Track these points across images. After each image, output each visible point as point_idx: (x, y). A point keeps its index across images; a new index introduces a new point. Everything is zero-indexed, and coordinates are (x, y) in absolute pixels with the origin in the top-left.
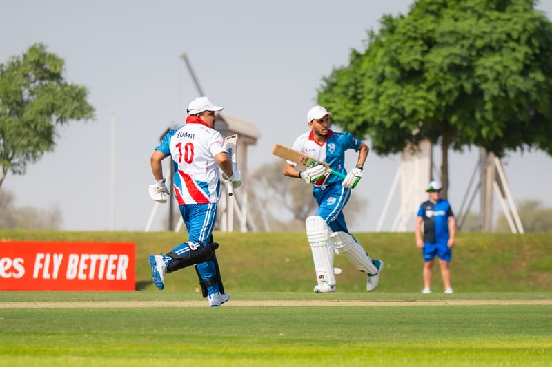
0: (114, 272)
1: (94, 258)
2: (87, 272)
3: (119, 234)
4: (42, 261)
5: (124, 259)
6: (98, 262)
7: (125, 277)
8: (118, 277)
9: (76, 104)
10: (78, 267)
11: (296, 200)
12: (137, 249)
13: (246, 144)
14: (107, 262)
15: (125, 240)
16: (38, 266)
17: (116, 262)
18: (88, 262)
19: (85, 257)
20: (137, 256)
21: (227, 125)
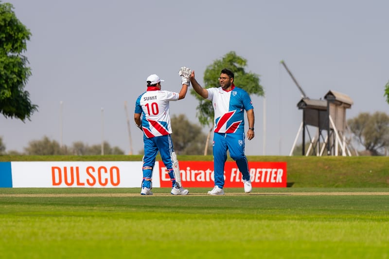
0: (275, 178)
1: (264, 170)
2: (260, 178)
3: (278, 158)
4: (235, 172)
5: (281, 171)
6: (266, 173)
7: (281, 181)
8: (277, 181)
9: (254, 85)
10: (255, 175)
11: (366, 139)
12: (288, 166)
13: (345, 108)
14: (271, 172)
15: (280, 161)
16: (233, 175)
17: (276, 173)
18: (261, 173)
19: (259, 170)
20: (288, 170)
21: (335, 97)
